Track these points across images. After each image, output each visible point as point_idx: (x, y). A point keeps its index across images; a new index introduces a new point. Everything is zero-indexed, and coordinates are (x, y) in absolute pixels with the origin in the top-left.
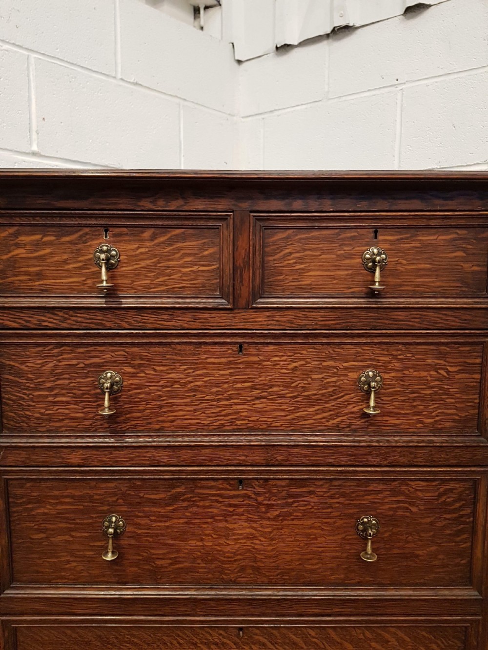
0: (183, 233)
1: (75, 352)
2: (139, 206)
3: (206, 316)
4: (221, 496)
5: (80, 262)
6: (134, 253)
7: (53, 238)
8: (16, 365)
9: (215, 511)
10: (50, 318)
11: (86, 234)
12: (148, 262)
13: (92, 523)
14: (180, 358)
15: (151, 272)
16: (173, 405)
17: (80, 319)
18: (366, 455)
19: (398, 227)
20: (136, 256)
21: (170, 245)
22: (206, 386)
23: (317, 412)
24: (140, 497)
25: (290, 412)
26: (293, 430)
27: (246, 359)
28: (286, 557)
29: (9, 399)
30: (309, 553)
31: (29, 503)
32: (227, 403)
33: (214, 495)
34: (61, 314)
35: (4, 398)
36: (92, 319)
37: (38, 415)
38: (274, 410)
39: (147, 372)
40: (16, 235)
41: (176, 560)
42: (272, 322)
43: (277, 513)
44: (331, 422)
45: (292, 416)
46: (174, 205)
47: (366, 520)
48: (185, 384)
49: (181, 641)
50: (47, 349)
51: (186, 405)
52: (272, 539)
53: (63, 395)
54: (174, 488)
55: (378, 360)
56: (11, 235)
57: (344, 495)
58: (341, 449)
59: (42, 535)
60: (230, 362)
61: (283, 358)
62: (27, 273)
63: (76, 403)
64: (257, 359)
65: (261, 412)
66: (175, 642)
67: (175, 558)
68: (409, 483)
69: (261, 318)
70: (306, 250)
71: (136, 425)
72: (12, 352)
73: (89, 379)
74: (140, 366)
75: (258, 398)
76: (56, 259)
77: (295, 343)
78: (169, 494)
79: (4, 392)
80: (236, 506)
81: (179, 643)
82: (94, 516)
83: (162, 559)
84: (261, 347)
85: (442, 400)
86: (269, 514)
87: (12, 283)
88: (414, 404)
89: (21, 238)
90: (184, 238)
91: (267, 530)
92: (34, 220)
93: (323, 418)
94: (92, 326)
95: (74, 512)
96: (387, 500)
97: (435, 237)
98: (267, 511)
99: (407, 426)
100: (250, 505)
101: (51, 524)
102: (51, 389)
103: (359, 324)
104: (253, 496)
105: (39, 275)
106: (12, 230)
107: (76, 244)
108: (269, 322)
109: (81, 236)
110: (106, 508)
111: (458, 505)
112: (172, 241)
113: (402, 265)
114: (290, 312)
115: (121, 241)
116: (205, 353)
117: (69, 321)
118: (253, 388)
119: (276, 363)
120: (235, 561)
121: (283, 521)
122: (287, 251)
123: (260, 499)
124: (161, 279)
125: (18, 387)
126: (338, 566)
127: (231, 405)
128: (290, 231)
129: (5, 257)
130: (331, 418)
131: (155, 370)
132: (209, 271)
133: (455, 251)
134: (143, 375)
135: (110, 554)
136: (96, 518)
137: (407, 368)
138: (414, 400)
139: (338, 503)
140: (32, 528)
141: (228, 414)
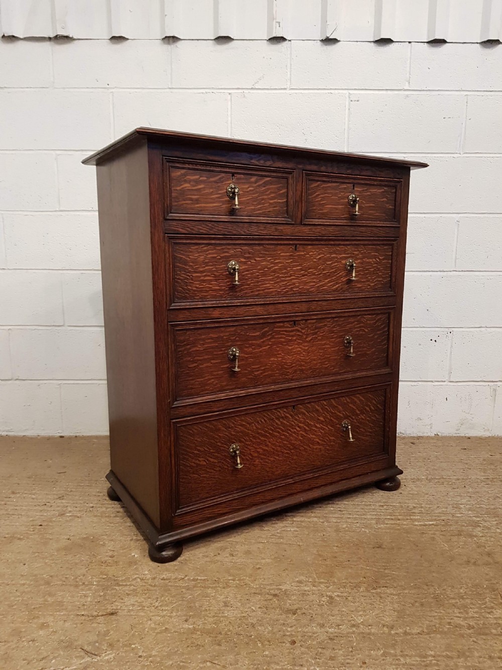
0: (270, 180)
1: (215, 249)
2: (251, 162)
3: (282, 228)
4: (286, 331)
5: (219, 194)
6: (246, 190)
7: (205, 178)
8: (184, 257)
9: (283, 340)
10: (204, 227)
11: (223, 177)
12: (254, 196)
13: (222, 354)
14: (267, 253)
15: (254, 201)
16: (264, 280)
17: (220, 229)
18: (348, 303)
19: (363, 184)
20: (248, 192)
21: (264, 187)
22: (280, 269)
23: (329, 282)
24: (247, 335)
25: (317, 283)
26: (318, 293)
27: (298, 254)
28: (314, 362)
29: (179, 279)
30: (324, 359)
31: (189, 345)
32: (290, 278)
33: (283, 331)
34: (210, 225)
35: (176, 278)
36: (226, 229)
37: (195, 289)
38: (310, 282)
39: (252, 261)
40: (185, 175)
41: (264, 371)
42: (312, 233)
43: (311, 338)
44: (334, 287)
45: (318, 285)
46: (268, 163)
47: (347, 337)
48: (270, 268)
49: (266, 419)
50: (201, 247)
51: (271, 280)
52: (308, 353)
53: (209, 276)
54: (263, 329)
55: (354, 254)
56: (182, 175)
57: (339, 325)
58: (339, 301)
59: (196, 364)
60: (291, 255)
61: (315, 253)
62: (191, 199)
63: (216, 280)
64: (303, 253)
65: (306, 283)
66: (263, 420)
67: (264, 369)
68: (365, 316)
69: (306, 229)
70: (325, 193)
71: (246, 293)
72: (181, 249)
73: (223, 266)
74: (248, 258)
75: (303, 276)
76: (206, 191)
77: (320, 245)
78: (261, 332)
79: (176, 275)
80: (293, 336)
81: (265, 420)
82: (223, 349)
83: (258, 371)
84: (305, 246)
85: (377, 273)
86: (307, 339)
87: (182, 204)
88: (367, 276)
89: (188, 177)
90: (271, 183)
91: (306, 348)
92: (196, 166)
93: (331, 285)
94: (226, 233)
95: (212, 348)
96: (356, 326)
97: (376, 190)
98: (306, 338)
99: (364, 288)
100: (299, 335)
101: (199, 356)
102: (201, 272)
103: (347, 234)
104: (300, 330)
105: (197, 201)
106: (183, 171)
107: (217, 183)
108: (310, 232)
109: (220, 178)
110: (229, 344)
111: (382, 326)
112: (265, 184)
113: (364, 204)
114: (319, 227)
115: (240, 183)
116: (280, 250)
117: (214, 230)
118: (301, 270)
119: (311, 256)
120: (292, 367)
121: (313, 342)
122: (317, 193)
123: (303, 331)
124: (259, 206)
125: (185, 271)
126: (337, 363)
127: (291, 280)
128: (319, 183)
129: (178, 188)
130: (334, 285)
131: (255, 260)
132: (282, 203)
133: (383, 198)
134: (250, 263)
135: (236, 368)
136: (224, 350)
137: (364, 257)
138: (367, 274)
139: (336, 330)
140: (190, 361)
141: (290, 285)
